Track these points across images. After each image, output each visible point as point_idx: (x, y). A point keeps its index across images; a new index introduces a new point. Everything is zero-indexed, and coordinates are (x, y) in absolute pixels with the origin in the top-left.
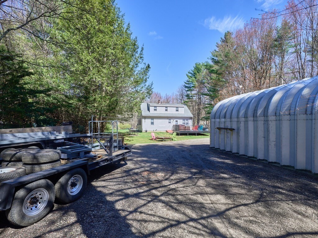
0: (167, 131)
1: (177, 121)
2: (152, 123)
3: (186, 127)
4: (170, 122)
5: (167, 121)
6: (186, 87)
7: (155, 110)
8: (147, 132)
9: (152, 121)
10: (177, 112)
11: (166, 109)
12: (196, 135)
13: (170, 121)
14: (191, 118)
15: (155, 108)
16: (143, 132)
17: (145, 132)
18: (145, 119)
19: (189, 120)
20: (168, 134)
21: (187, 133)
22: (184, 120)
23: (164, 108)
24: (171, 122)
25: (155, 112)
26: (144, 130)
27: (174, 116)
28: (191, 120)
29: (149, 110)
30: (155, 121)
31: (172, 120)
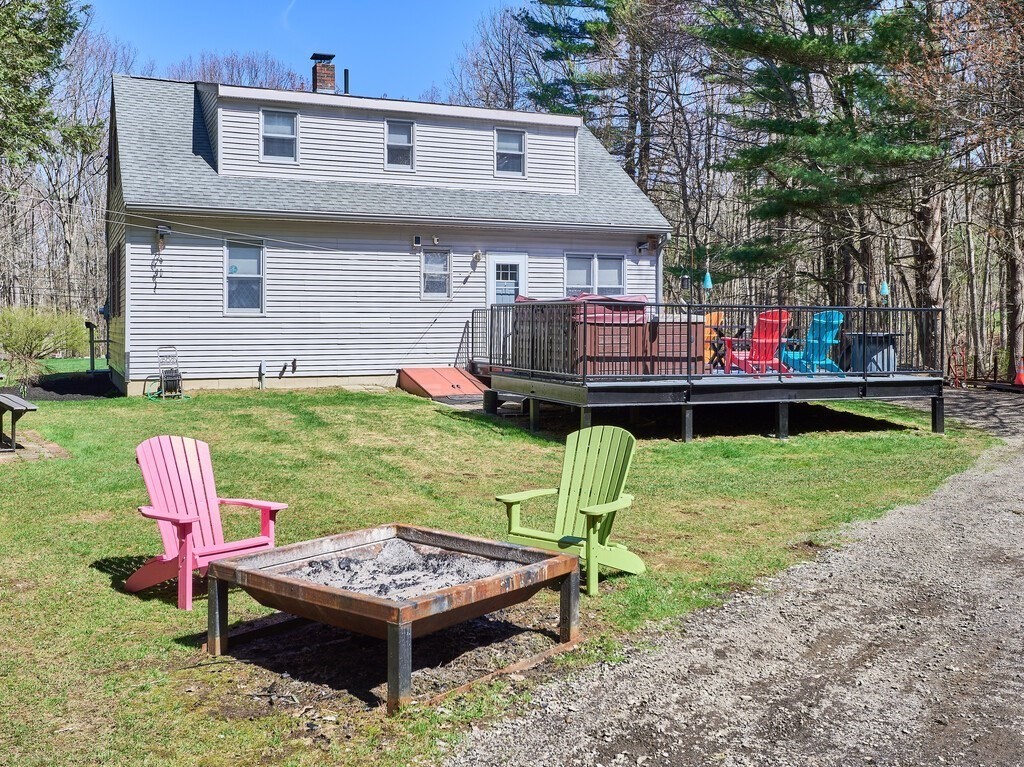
0: (405, 382)
1: (507, 272)
2: (246, 293)
3: (654, 325)
4: (435, 285)
5: (410, 265)
6: (536, 28)
7: (278, 147)
8: (186, 386)
9: (246, 268)
10: (509, 181)
11: (400, 140)
12: (784, 422)
13: (436, 270)
14: (646, 243)
15: (280, 131)
16: (134, 390)
17: (153, 388)
18: (157, 241)
19: (627, 263)
20: (428, 410)
21: (678, 411)
22: (580, 259)
23: (380, 134)
24: (455, 283)
25: (279, 169)
26: (142, 369)
27: (485, 213)
28: (645, 263)
29: (205, 144)
30: (278, 264)
31: (459, 262)
